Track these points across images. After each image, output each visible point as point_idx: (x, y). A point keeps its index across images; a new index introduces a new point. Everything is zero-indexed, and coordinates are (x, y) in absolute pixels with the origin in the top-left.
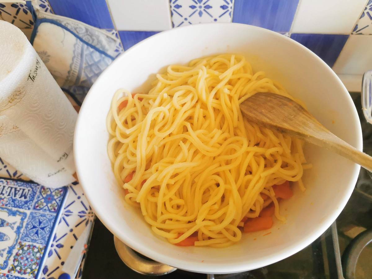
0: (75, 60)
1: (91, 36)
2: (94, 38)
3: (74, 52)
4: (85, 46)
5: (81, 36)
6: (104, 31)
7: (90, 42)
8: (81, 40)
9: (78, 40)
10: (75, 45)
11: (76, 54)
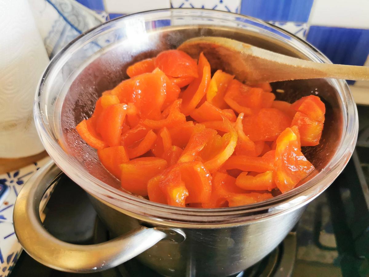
0: (52, 35)
1: (77, 15)
2: (80, 19)
3: (53, 27)
4: (69, 27)
5: (66, 15)
6: (93, 13)
7: (76, 25)
8: (65, 19)
9: (62, 18)
10: (56, 22)
11: (55, 29)
